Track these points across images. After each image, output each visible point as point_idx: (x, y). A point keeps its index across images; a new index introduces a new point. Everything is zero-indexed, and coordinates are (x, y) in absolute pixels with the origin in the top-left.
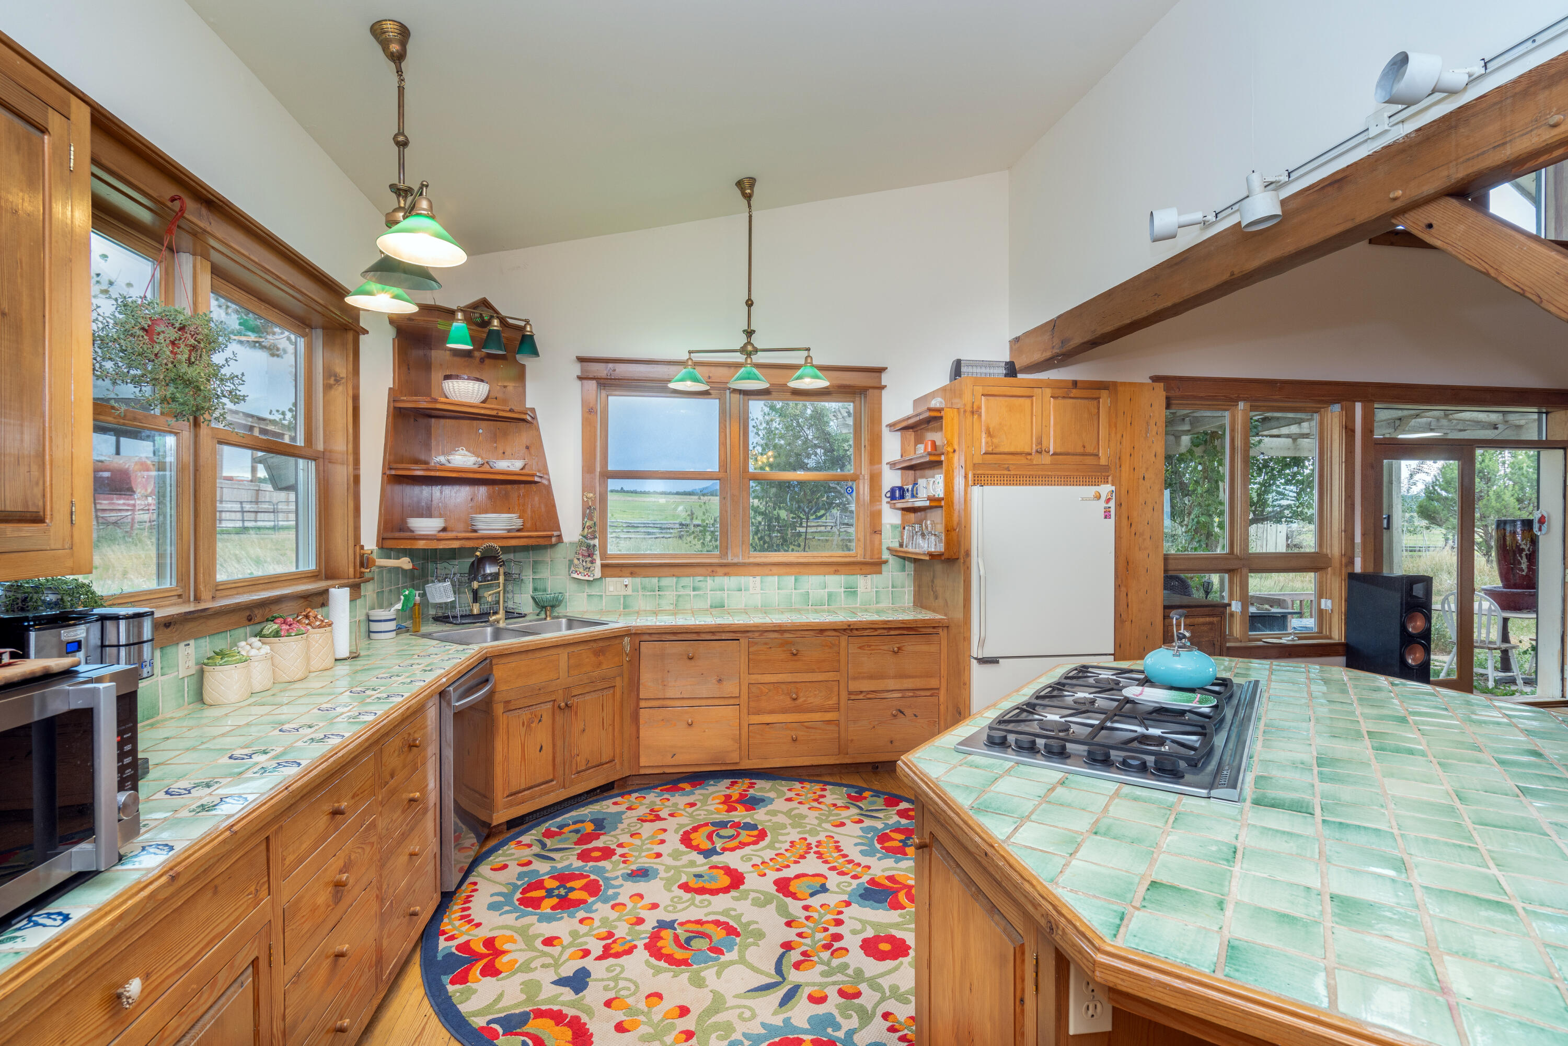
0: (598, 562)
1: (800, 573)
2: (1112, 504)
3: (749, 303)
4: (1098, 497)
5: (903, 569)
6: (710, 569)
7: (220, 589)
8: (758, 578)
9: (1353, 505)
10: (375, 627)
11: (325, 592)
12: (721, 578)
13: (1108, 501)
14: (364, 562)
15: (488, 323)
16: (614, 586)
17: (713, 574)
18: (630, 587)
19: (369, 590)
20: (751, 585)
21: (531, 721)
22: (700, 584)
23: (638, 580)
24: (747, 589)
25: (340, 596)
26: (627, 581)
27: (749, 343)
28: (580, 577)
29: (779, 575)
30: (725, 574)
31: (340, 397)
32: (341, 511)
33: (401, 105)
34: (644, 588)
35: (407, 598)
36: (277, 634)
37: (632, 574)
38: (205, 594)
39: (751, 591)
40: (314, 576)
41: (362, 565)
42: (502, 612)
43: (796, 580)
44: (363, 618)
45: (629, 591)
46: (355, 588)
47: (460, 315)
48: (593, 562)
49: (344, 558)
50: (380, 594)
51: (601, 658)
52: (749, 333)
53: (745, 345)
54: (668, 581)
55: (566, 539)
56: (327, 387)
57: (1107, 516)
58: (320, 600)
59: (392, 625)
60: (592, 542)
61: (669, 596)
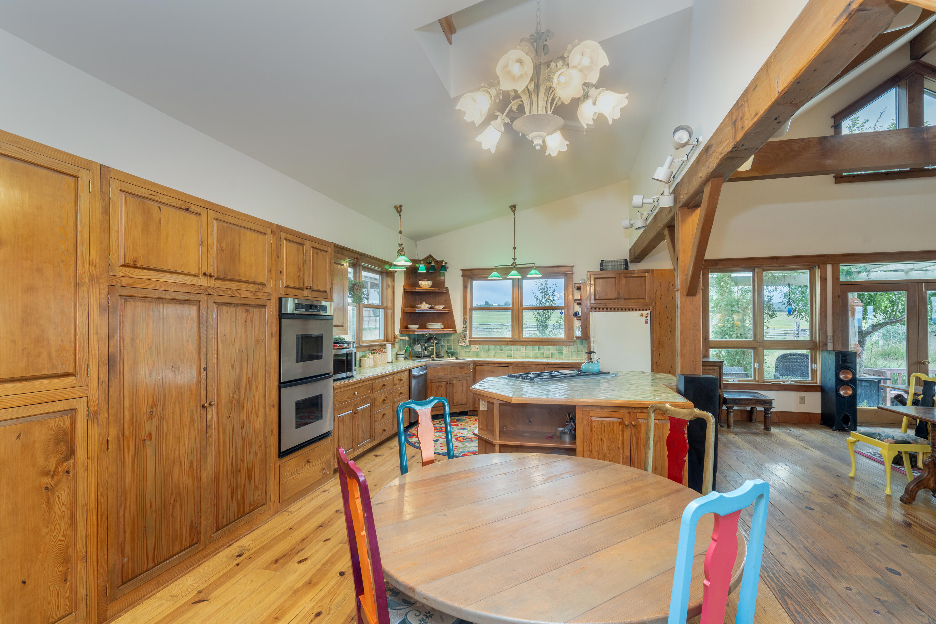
0: (468, 339)
1: (540, 345)
2: (649, 318)
3: (515, 248)
4: (642, 315)
5: (582, 344)
6: (506, 343)
7: (363, 342)
8: (524, 346)
9: (826, 316)
10: (399, 356)
11: (385, 345)
12: (511, 346)
13: (646, 317)
14: (395, 337)
15: (430, 263)
16: (474, 348)
17: (507, 345)
18: (479, 349)
19: (397, 346)
20: (522, 349)
21: (439, 386)
22: (503, 348)
23: (481, 346)
24: (520, 351)
25: (389, 345)
26: (477, 347)
27: (514, 262)
28: (461, 345)
29: (532, 345)
30: (512, 345)
31: (390, 291)
32: (390, 323)
33: (400, 224)
34: (484, 349)
35: (407, 348)
36: (374, 353)
37: (479, 344)
38: (361, 343)
39: (522, 351)
40: (383, 341)
41: (395, 338)
42: (435, 354)
43: (539, 348)
44: (395, 353)
45: (478, 350)
46: (393, 344)
47: (422, 262)
48: (466, 339)
49: (390, 337)
50: (400, 347)
51: (462, 370)
52: (514, 259)
53: (513, 263)
54: (492, 347)
55: (458, 332)
56: (387, 289)
57: (646, 322)
58: (384, 347)
59: (403, 356)
60: (466, 333)
61: (493, 352)
